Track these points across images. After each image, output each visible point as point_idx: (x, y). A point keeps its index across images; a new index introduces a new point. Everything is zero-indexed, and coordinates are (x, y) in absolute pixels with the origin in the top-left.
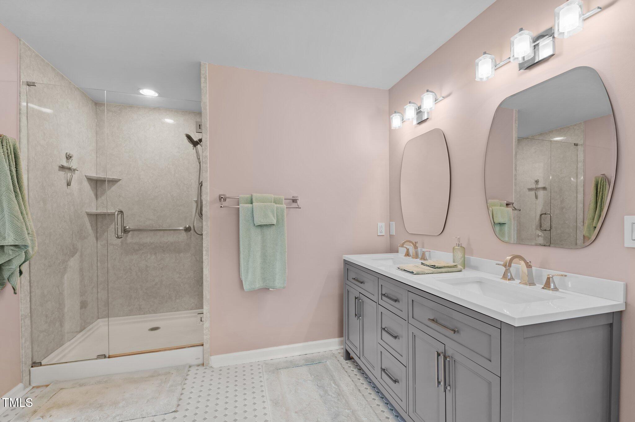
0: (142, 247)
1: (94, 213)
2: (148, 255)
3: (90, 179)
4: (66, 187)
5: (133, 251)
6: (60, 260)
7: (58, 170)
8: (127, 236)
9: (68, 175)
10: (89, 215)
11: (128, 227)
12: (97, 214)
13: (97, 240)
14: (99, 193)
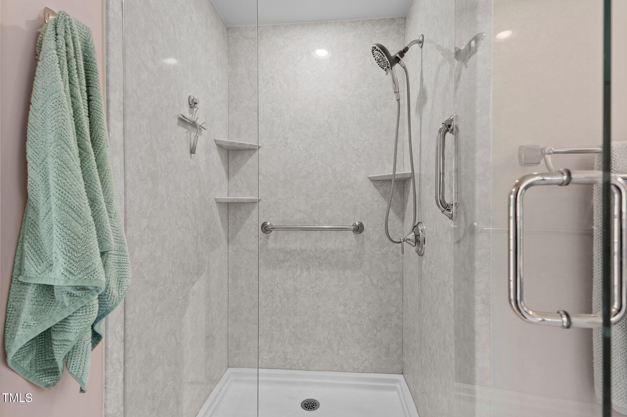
0: (289, 256)
1: (224, 201)
2: (297, 271)
3: (220, 146)
4: (189, 155)
5: (276, 262)
6: (179, 285)
7: (176, 124)
8: (268, 238)
9: (192, 134)
10: (220, 203)
11: (269, 223)
12: (228, 203)
13: (228, 243)
14: (231, 170)
